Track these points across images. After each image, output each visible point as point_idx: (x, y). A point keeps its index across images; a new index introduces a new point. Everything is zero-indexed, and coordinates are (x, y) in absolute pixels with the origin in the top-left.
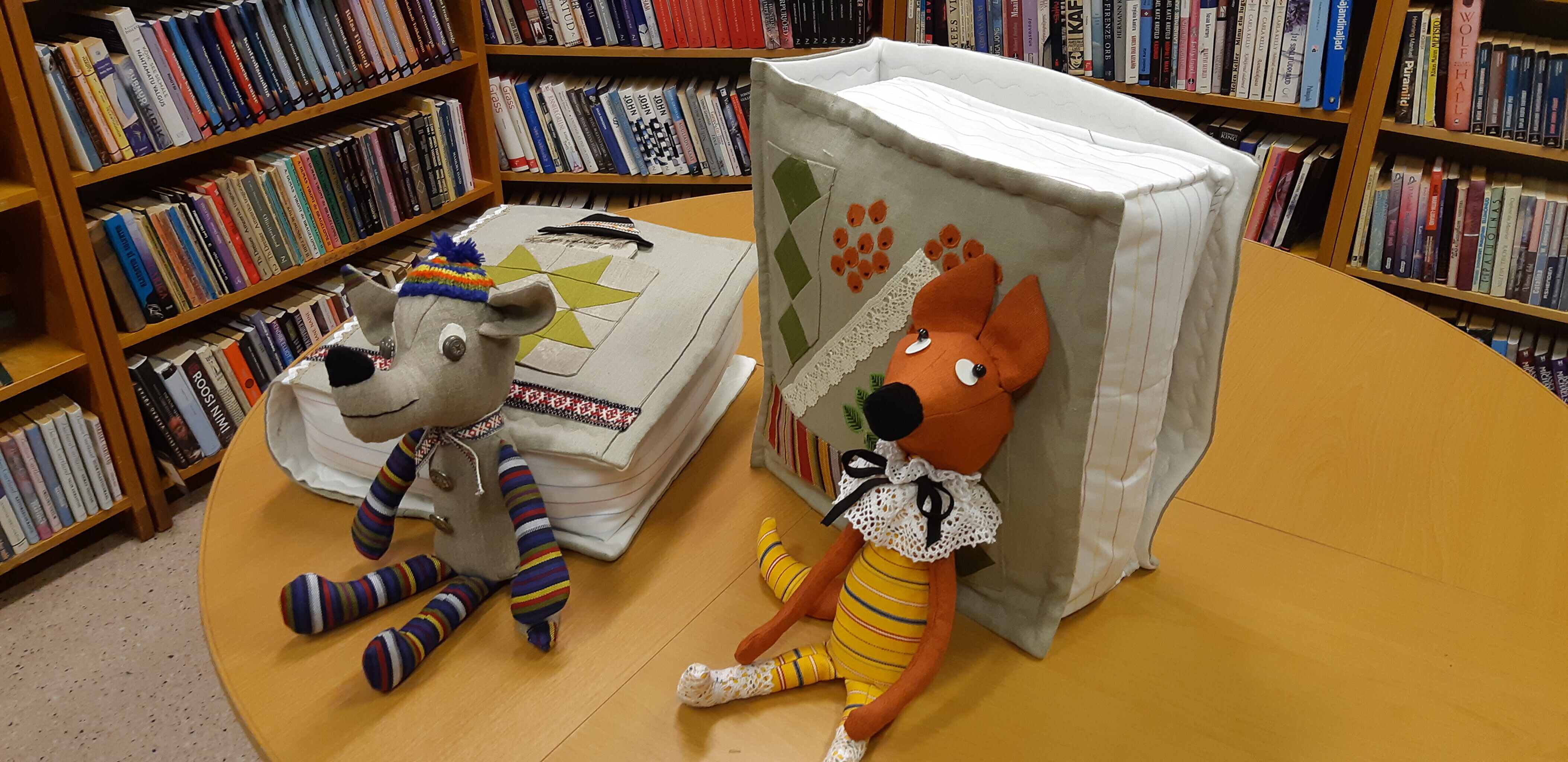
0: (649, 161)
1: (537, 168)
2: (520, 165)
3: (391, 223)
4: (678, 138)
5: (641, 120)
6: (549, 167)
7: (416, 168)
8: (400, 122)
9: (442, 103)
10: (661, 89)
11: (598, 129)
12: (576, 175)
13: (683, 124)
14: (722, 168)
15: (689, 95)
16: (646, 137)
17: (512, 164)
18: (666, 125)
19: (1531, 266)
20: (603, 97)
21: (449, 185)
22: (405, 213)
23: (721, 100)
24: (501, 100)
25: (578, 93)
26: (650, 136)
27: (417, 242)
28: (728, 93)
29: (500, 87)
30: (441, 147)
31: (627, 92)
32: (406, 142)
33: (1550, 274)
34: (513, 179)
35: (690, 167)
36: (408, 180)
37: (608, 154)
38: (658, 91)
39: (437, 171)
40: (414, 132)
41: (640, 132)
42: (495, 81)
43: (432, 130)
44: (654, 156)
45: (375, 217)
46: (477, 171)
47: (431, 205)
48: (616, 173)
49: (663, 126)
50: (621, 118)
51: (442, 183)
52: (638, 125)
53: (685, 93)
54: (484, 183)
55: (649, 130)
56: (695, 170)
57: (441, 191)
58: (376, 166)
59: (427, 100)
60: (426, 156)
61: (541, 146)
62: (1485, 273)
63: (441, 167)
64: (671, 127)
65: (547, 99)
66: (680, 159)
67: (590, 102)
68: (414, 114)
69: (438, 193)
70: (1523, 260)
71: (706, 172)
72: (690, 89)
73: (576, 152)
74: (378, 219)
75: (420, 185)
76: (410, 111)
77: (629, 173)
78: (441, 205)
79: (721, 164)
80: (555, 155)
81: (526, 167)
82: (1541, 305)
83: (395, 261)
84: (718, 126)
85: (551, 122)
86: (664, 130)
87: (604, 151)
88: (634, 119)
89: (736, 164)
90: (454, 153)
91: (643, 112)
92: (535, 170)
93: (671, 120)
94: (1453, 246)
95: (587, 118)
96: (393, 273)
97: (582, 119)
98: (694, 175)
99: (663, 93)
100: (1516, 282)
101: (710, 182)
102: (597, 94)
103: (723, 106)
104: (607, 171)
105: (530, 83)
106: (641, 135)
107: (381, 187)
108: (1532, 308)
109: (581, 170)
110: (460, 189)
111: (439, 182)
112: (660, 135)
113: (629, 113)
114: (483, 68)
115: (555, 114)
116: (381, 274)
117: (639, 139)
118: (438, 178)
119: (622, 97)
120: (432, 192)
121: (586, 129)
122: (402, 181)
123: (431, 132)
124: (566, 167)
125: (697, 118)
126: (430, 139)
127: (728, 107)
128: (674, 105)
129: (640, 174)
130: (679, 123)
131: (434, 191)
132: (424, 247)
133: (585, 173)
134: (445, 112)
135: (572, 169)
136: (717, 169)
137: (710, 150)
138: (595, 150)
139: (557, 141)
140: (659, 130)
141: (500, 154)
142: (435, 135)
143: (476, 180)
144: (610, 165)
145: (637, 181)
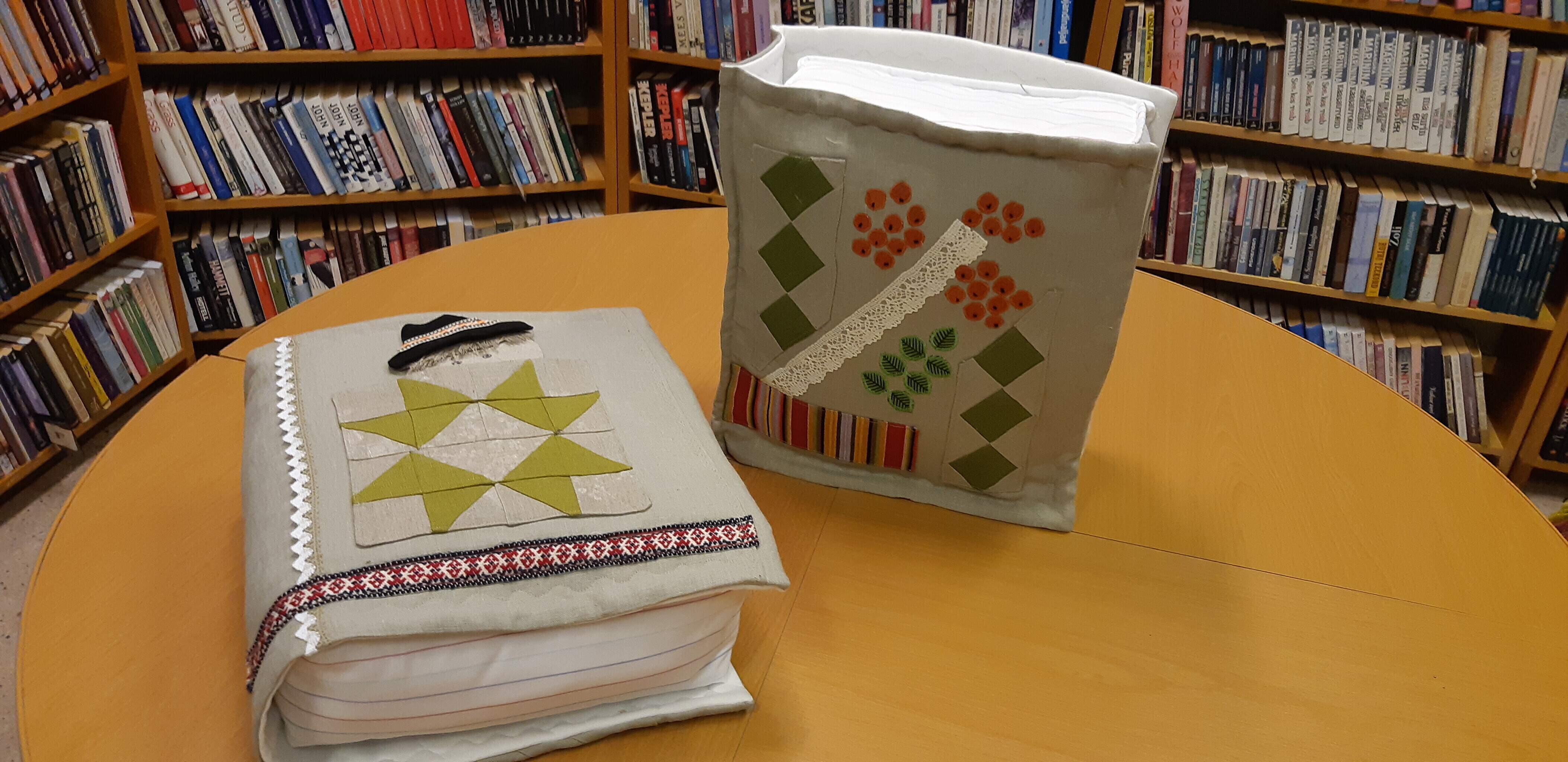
0: (347, 178)
1: (209, 194)
2: (188, 191)
3: (40, 278)
4: (380, 150)
5: (334, 131)
6: (224, 191)
7: (65, 208)
8: (41, 154)
9: (88, 127)
10: (355, 96)
11: (282, 145)
12: (258, 198)
13: (385, 134)
14: (433, 182)
15: (389, 102)
16: (341, 151)
17: (176, 191)
18: (365, 137)
19: (1237, 238)
20: (287, 109)
21: (106, 225)
22: (56, 262)
23: (427, 106)
24: (157, 118)
25: (254, 105)
26: (346, 150)
27: (69, 295)
28: (435, 98)
29: (155, 102)
30: (94, 180)
31: (315, 102)
32: (50, 177)
33: (1254, 244)
34: (180, 208)
35: (395, 182)
36: (56, 223)
37: (296, 172)
38: (352, 99)
39: (91, 210)
40: (60, 164)
41: (334, 146)
42: (149, 95)
43: (81, 160)
44: (352, 172)
45: (20, 273)
46: (136, 204)
47: (87, 250)
48: (307, 193)
49: (361, 138)
50: (310, 132)
51: (97, 223)
52: (330, 139)
53: (385, 100)
54: (147, 217)
55: (345, 144)
56: (403, 184)
57: (97, 232)
58: (17, 211)
59: (71, 125)
60: (77, 193)
61: (213, 169)
62: (1198, 247)
63: (95, 203)
64: (370, 139)
65: (215, 114)
66: (383, 174)
67: (272, 115)
68: (56, 143)
69: (94, 235)
70: (1230, 233)
71: (415, 186)
72: (389, 95)
73: (257, 173)
74: (24, 274)
75: (71, 228)
76: (49, 139)
77: (324, 193)
78: (98, 249)
79: (432, 177)
80: (230, 178)
81: (195, 194)
82: (1247, 273)
83: (46, 322)
84: (426, 135)
85: (223, 139)
86: (362, 142)
87: (291, 169)
88: (325, 131)
89: (449, 175)
90: (109, 186)
91: (336, 124)
92: (207, 196)
93: (370, 130)
94: (1170, 224)
95: (267, 133)
96: (48, 338)
97: (262, 134)
98: (402, 190)
99: (359, 102)
100: (1224, 253)
101: (420, 197)
102: (279, 105)
103: (430, 113)
104: (296, 191)
105: (192, 95)
106: (335, 149)
107: (25, 238)
108: (1240, 276)
109: (264, 193)
110: (119, 228)
111: (94, 223)
112: (358, 148)
113: (318, 125)
114: (135, 80)
115: (228, 131)
116: (33, 341)
117: (332, 153)
118: (92, 217)
119: (309, 108)
120: (87, 236)
121: (268, 146)
122: (49, 226)
123: (79, 162)
124: (245, 190)
125: (400, 128)
126: (79, 171)
127: (436, 114)
128: (373, 115)
129: (336, 193)
130: (380, 134)
131: (89, 233)
132: (79, 300)
133: (268, 196)
134: (94, 137)
135: (253, 191)
136: (428, 181)
137: (418, 163)
138: (280, 170)
139: (232, 162)
140: (357, 142)
141: (161, 180)
142: (84, 166)
143: (137, 214)
144: (299, 184)
145: (334, 201)
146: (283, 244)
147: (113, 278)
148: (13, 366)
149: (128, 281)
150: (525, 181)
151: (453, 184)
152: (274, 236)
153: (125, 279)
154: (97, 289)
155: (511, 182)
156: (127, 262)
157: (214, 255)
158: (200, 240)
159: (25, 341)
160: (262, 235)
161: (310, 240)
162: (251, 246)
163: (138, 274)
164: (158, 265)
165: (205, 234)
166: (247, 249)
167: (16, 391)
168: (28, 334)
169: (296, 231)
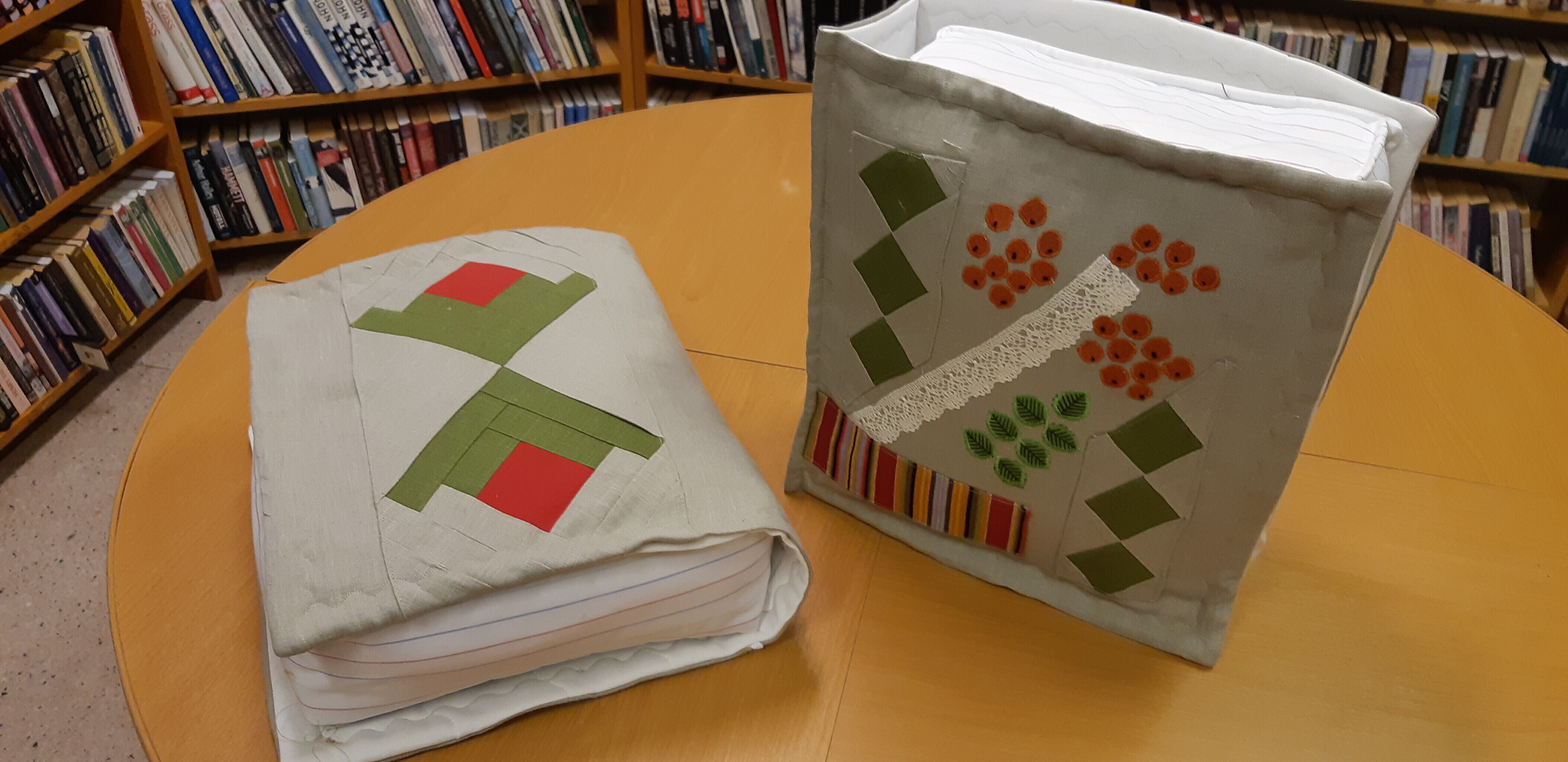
0: (355, 75)
1: (215, 98)
2: (193, 96)
3: (54, 196)
4: (387, 44)
5: (339, 26)
6: (230, 95)
7: (72, 121)
8: (43, 66)
9: (88, 35)
11: (286, 43)
12: (266, 100)
13: (391, 26)
14: (444, 74)
16: (347, 45)
17: (181, 97)
20: (288, 4)
21: (115, 137)
22: (69, 179)
24: (156, 20)
25: (254, 2)
26: (352, 45)
27: (84, 211)
29: (152, 3)
30: (98, 90)
32: (55, 91)
34: (187, 114)
35: (406, 77)
36: (65, 138)
37: (303, 71)
39: (98, 121)
40: (63, 76)
41: (339, 41)
43: (84, 70)
44: (360, 67)
45: (33, 191)
46: (142, 114)
47: (98, 164)
48: (315, 92)
49: (367, 31)
50: (314, 27)
51: (106, 136)
52: (335, 34)
54: (155, 126)
55: (351, 38)
56: (413, 78)
57: (106, 144)
58: (24, 128)
59: (71, 34)
60: (83, 104)
61: (217, 71)
63: (102, 115)
64: (376, 32)
65: (215, 13)
66: (392, 68)
67: (273, 12)
68: (57, 54)
69: (104, 148)
71: (425, 80)
73: (262, 74)
74: (38, 193)
75: (81, 141)
76: (50, 50)
77: (333, 91)
78: (109, 163)
79: (443, 69)
80: (235, 80)
81: (201, 99)
83: (63, 240)
84: (434, 25)
85: (225, 40)
86: (369, 36)
87: (297, 68)
88: (330, 26)
89: (460, 66)
90: (114, 96)
91: (340, 17)
92: (213, 100)
93: (376, 23)
95: (270, 30)
96: (68, 256)
97: (265, 33)
98: (412, 85)
101: (431, 91)
104: (304, 91)
106: (341, 44)
107: (35, 154)
109: (271, 94)
110: (128, 138)
111: (103, 135)
112: (364, 42)
113: (322, 19)
115: (229, 30)
116: (54, 261)
117: (338, 49)
118: (100, 128)
119: (311, 2)
120: (97, 148)
121: (271, 44)
122: (59, 141)
123: (82, 73)
124: (252, 91)
125: (406, 19)
126: (83, 82)
128: (377, 6)
129: (345, 90)
130: (386, 26)
131: (99, 146)
132: (95, 216)
133: (277, 97)
134: (95, 45)
135: (260, 92)
136: (439, 74)
137: (427, 55)
138: (286, 69)
139: (236, 63)
140: (363, 36)
141: (165, 85)
142: (88, 76)
143: (144, 123)
144: (306, 83)
145: (343, 99)
146: (294, 146)
147: (126, 191)
148: (36, 288)
149: (142, 193)
150: (538, 68)
151: (464, 76)
152: (285, 138)
153: (139, 191)
154: (112, 203)
155: (523, 70)
156: (138, 173)
157: (225, 160)
158: (210, 146)
159: (45, 261)
160: (273, 138)
161: (321, 141)
162: (262, 151)
163: (151, 185)
164: (170, 175)
165: (214, 140)
166: (259, 153)
167: (42, 312)
168: (47, 254)
169: (307, 131)
